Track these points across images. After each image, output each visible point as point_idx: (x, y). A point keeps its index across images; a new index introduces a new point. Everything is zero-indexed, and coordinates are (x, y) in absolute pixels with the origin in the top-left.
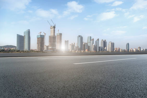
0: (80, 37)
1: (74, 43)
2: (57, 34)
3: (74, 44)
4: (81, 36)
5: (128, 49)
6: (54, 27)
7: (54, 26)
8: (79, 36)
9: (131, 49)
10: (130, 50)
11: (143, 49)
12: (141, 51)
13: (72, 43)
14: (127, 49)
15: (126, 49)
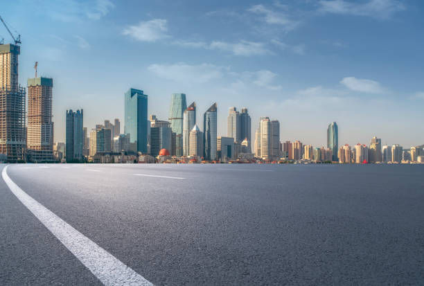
0: (136, 96)
1: (117, 121)
2: (29, 80)
3: (113, 123)
4: (140, 93)
5: (336, 148)
6: (15, 50)
7: (14, 43)
8: (133, 92)
9: (345, 148)
10: (343, 151)
11: (389, 148)
12: (383, 152)
13: (107, 122)
14: (332, 145)
15: (328, 146)
